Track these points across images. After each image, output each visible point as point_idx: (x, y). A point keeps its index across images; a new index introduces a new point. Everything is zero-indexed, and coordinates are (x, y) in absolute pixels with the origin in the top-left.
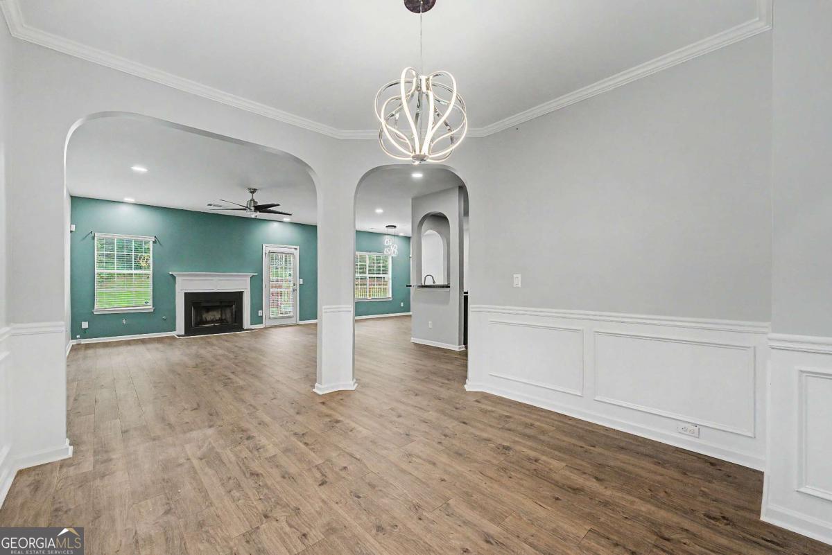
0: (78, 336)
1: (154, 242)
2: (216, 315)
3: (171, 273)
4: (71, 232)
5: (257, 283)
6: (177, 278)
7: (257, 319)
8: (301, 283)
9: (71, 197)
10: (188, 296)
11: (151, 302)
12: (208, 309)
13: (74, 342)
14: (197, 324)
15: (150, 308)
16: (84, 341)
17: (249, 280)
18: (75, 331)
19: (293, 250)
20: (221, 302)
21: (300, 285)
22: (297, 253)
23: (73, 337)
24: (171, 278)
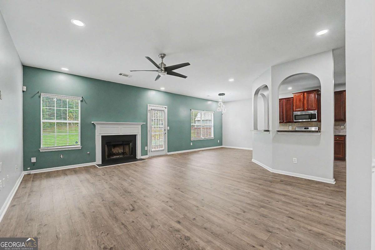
0: (29, 168)
1: (82, 101)
2: (119, 150)
3: (93, 122)
4: (23, 91)
5: (144, 128)
6: (96, 126)
7: (144, 152)
8: (169, 129)
9: (23, 66)
10: (103, 138)
11: (79, 143)
12: (115, 146)
13: (26, 173)
14: (109, 156)
15: (79, 146)
16: (33, 172)
17: (140, 127)
18: (27, 164)
19: (164, 109)
20: (123, 142)
21: (168, 130)
22: (166, 110)
23: (25, 169)
24: (93, 126)
